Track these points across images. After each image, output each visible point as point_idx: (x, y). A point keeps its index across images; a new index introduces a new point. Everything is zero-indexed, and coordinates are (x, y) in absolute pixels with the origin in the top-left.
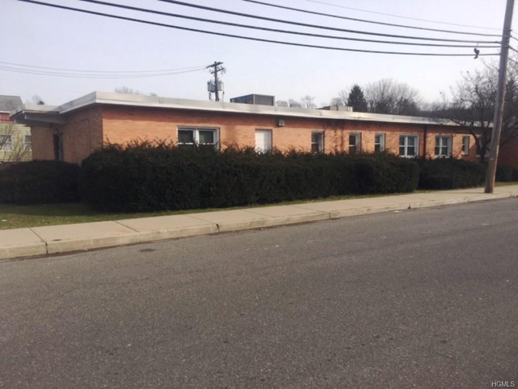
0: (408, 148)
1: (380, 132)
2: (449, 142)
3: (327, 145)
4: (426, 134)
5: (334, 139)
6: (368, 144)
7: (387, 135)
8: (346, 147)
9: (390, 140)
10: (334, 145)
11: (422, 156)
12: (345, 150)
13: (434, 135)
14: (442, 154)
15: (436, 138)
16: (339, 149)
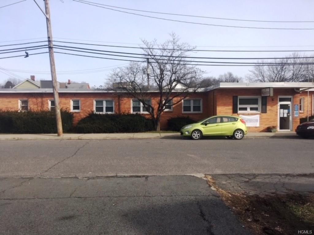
0: (106, 107)
3: (30, 106)
4: (120, 98)
5: (36, 103)
6: (65, 106)
7: (81, 100)
8: (45, 107)
9: (84, 103)
10: (36, 106)
11: (118, 113)
12: (44, 109)
13: (129, 99)
14: (143, 111)
15: (133, 101)
16: (39, 108)
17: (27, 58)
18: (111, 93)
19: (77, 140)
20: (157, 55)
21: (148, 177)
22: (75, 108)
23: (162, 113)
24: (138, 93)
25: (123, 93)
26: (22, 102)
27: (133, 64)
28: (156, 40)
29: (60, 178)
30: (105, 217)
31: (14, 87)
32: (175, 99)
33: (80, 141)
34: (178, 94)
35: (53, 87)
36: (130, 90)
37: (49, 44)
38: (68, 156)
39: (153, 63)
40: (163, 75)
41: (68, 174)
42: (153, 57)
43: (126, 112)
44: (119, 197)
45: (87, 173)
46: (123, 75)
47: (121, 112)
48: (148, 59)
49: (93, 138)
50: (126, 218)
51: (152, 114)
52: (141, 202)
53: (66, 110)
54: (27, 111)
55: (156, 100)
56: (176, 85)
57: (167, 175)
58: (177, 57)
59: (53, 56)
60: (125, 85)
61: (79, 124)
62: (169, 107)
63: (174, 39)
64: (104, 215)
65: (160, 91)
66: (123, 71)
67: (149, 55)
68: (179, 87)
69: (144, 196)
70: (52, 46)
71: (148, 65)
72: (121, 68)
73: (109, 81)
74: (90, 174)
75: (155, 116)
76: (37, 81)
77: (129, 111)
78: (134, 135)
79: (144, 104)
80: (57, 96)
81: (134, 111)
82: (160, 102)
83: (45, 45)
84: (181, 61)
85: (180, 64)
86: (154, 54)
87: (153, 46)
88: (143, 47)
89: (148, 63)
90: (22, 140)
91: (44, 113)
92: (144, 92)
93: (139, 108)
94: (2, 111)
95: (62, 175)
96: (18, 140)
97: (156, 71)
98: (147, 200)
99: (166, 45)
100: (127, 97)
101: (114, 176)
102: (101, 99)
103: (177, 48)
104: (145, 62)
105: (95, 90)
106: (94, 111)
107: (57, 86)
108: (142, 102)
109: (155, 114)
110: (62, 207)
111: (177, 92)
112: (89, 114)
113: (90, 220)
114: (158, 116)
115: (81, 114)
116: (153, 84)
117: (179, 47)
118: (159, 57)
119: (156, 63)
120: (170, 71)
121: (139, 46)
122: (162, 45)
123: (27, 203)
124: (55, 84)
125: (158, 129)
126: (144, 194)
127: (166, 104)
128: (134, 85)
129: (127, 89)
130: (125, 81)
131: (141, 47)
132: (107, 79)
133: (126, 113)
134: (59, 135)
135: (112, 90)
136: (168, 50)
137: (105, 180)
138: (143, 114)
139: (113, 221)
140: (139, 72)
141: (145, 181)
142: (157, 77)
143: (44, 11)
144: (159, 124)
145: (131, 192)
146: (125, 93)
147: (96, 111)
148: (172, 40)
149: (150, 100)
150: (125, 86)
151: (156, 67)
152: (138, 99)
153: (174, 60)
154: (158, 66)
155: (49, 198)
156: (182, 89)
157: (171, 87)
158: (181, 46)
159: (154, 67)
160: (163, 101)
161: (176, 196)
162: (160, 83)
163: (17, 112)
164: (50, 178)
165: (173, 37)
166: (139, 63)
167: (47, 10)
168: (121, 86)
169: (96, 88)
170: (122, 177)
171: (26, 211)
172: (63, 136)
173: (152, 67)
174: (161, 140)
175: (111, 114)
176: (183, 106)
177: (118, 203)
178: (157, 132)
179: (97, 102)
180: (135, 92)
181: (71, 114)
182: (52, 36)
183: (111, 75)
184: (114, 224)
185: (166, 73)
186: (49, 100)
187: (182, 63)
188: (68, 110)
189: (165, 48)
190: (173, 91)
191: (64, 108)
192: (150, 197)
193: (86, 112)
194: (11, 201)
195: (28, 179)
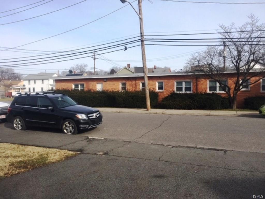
0: (185, 87)
1: (161, 81)
3: (127, 88)
4: (198, 80)
5: (131, 85)
6: (152, 87)
7: (165, 82)
8: (138, 88)
9: (167, 84)
10: (131, 87)
11: (195, 92)
12: (137, 89)
13: (207, 80)
14: (220, 90)
15: (210, 82)
16: (134, 89)
17: (126, 50)
18: (190, 75)
19: (161, 114)
20: (234, 37)
21: (226, 152)
22: (160, 88)
23: (239, 92)
24: (215, 74)
25: (201, 75)
26: (122, 84)
27: (211, 48)
28: (234, 24)
29: (150, 143)
30: (189, 181)
31: (116, 74)
32: (253, 79)
33: (164, 115)
34: (256, 73)
35: (144, 72)
36: (207, 72)
37: (142, 38)
38: (156, 127)
39: (230, 46)
40: (241, 57)
41: (156, 141)
42: (230, 40)
43: (203, 91)
44: (200, 165)
45: (171, 142)
46: (201, 58)
47: (199, 92)
48: (224, 42)
49: (174, 114)
50: (208, 185)
51: (228, 93)
52: (221, 173)
53: (153, 90)
54: (125, 91)
55: (233, 80)
56: (254, 65)
57: (246, 151)
58: (256, 38)
59: (144, 47)
60: (203, 67)
61: (162, 101)
62: (246, 87)
63: (253, 21)
64: (188, 179)
65: (237, 71)
66: (201, 55)
67: (226, 38)
68: (257, 67)
69: (224, 168)
70: (143, 40)
71: (224, 48)
72: (199, 53)
73: (188, 65)
74: (173, 143)
75: (232, 95)
76: (132, 68)
77: (206, 90)
78: (210, 112)
79: (220, 84)
80: (146, 79)
81: (210, 90)
82: (237, 82)
83: (138, 40)
84: (261, 41)
85: (259, 44)
86: (231, 37)
87: (230, 30)
88: (221, 32)
89: (224, 46)
90: (122, 113)
91: (137, 93)
92: (221, 73)
93: (216, 88)
94: (109, 91)
95: (152, 141)
96: (119, 112)
97: (233, 53)
98: (227, 172)
99: (244, 28)
100: (204, 78)
101: (194, 147)
102: (181, 81)
103: (256, 29)
104: (222, 45)
105: (176, 73)
106: (175, 91)
107: (146, 71)
108: (218, 83)
109: (232, 93)
110: (154, 167)
111: (256, 72)
112: (171, 93)
113: (177, 181)
114: (235, 96)
115: (164, 93)
116: (230, 65)
117: (258, 28)
118: (236, 40)
119: (233, 45)
120: (248, 52)
121: (217, 31)
122: (239, 28)
123: (129, 160)
124: (145, 70)
125: (235, 107)
126: (224, 166)
127: (243, 84)
128: (211, 67)
129: (204, 71)
130: (203, 64)
131: (219, 32)
132: (186, 64)
133: (203, 93)
134: (148, 110)
135: (190, 72)
136: (246, 32)
137: (186, 150)
138: (219, 93)
139: (197, 186)
140: (216, 55)
141: (224, 154)
142: (234, 58)
143: (138, 12)
144: (235, 102)
145: (211, 162)
146: (203, 74)
147: (177, 91)
148: (251, 22)
149: (226, 80)
150: (203, 69)
151: (233, 49)
152: (215, 80)
153: (252, 41)
154: (235, 48)
155: (143, 159)
156: (260, 69)
157: (248, 68)
158: (261, 27)
159: (231, 50)
160: (240, 81)
161: (256, 172)
162: (237, 64)
163: (118, 91)
164: (143, 143)
165: (251, 19)
166: (216, 47)
167: (140, 11)
168: (199, 69)
169: (177, 71)
170: (201, 149)
171: (128, 167)
172: (151, 111)
173: (229, 49)
174: (237, 117)
175: (190, 94)
176: (261, 85)
177: (200, 171)
178: (233, 110)
179: (177, 83)
180: (212, 74)
181: (157, 93)
182: (143, 32)
183: (190, 60)
184: (197, 188)
185: (244, 55)
186: (140, 83)
187: (261, 43)
188: (155, 90)
189: (244, 31)
190: (251, 71)
191: (151, 89)
192: (230, 169)
193: (169, 92)
194: (118, 158)
195: (128, 143)
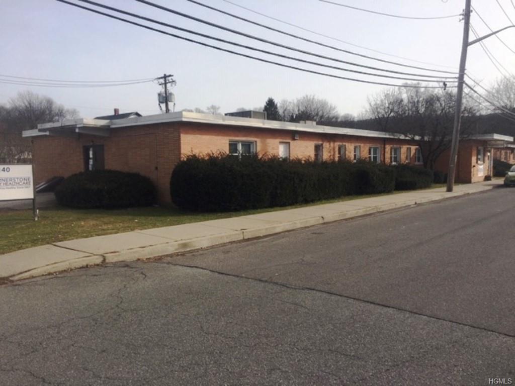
0: (374, 157)
1: (358, 144)
2: (398, 153)
4: (385, 146)
5: (329, 150)
8: (336, 156)
10: (329, 155)
